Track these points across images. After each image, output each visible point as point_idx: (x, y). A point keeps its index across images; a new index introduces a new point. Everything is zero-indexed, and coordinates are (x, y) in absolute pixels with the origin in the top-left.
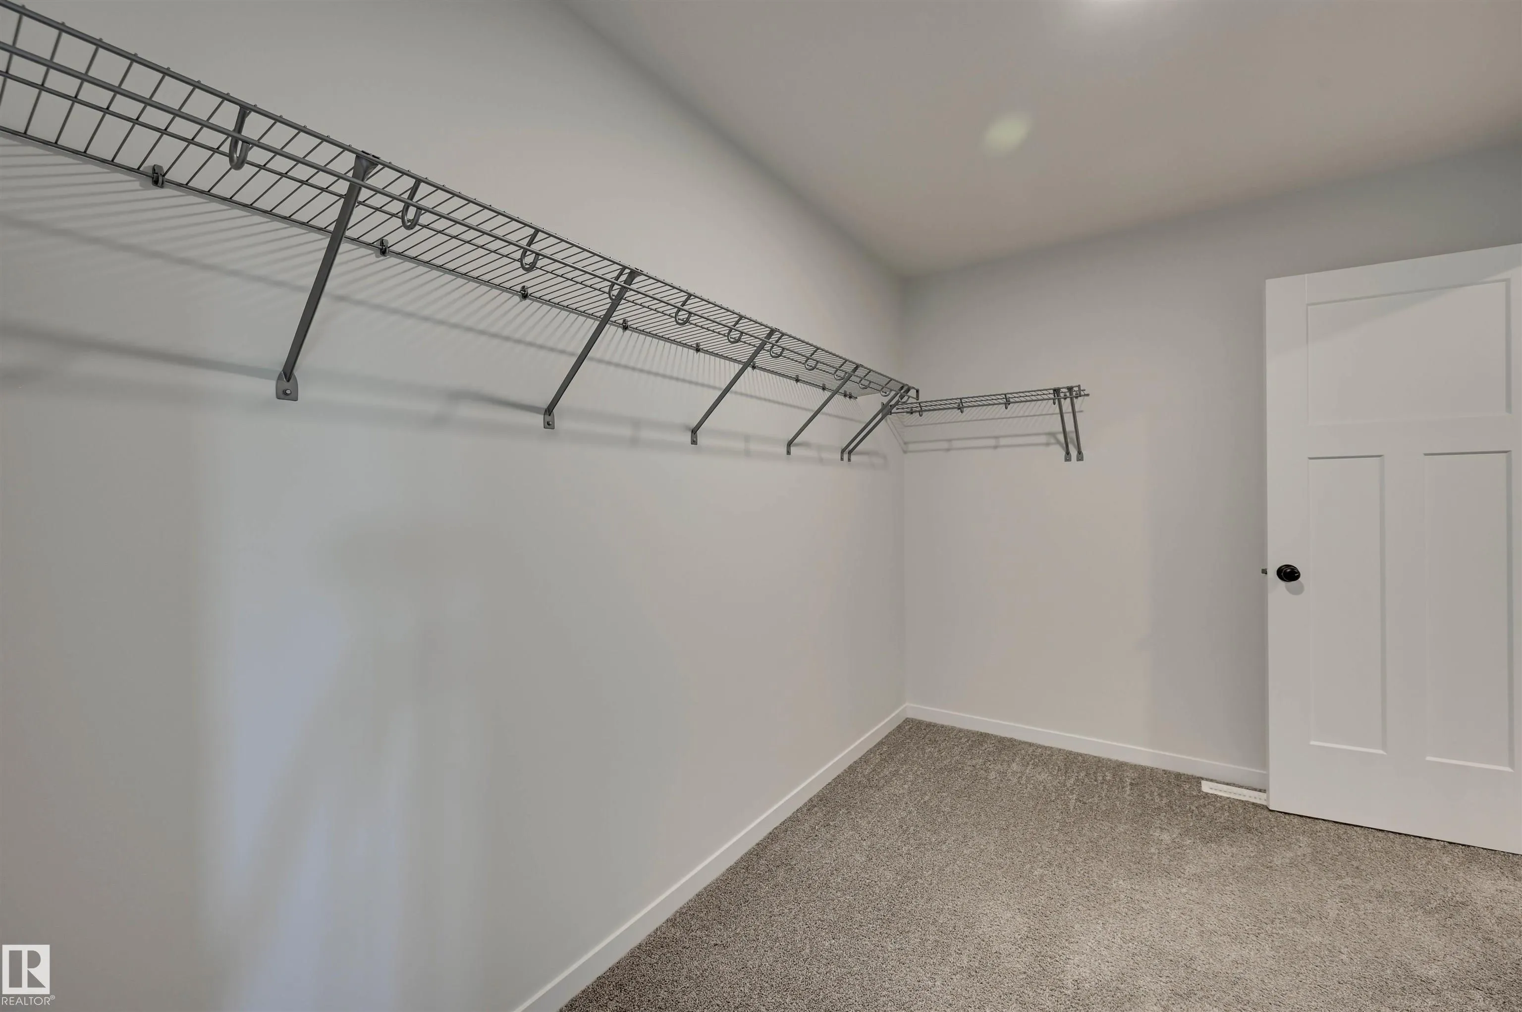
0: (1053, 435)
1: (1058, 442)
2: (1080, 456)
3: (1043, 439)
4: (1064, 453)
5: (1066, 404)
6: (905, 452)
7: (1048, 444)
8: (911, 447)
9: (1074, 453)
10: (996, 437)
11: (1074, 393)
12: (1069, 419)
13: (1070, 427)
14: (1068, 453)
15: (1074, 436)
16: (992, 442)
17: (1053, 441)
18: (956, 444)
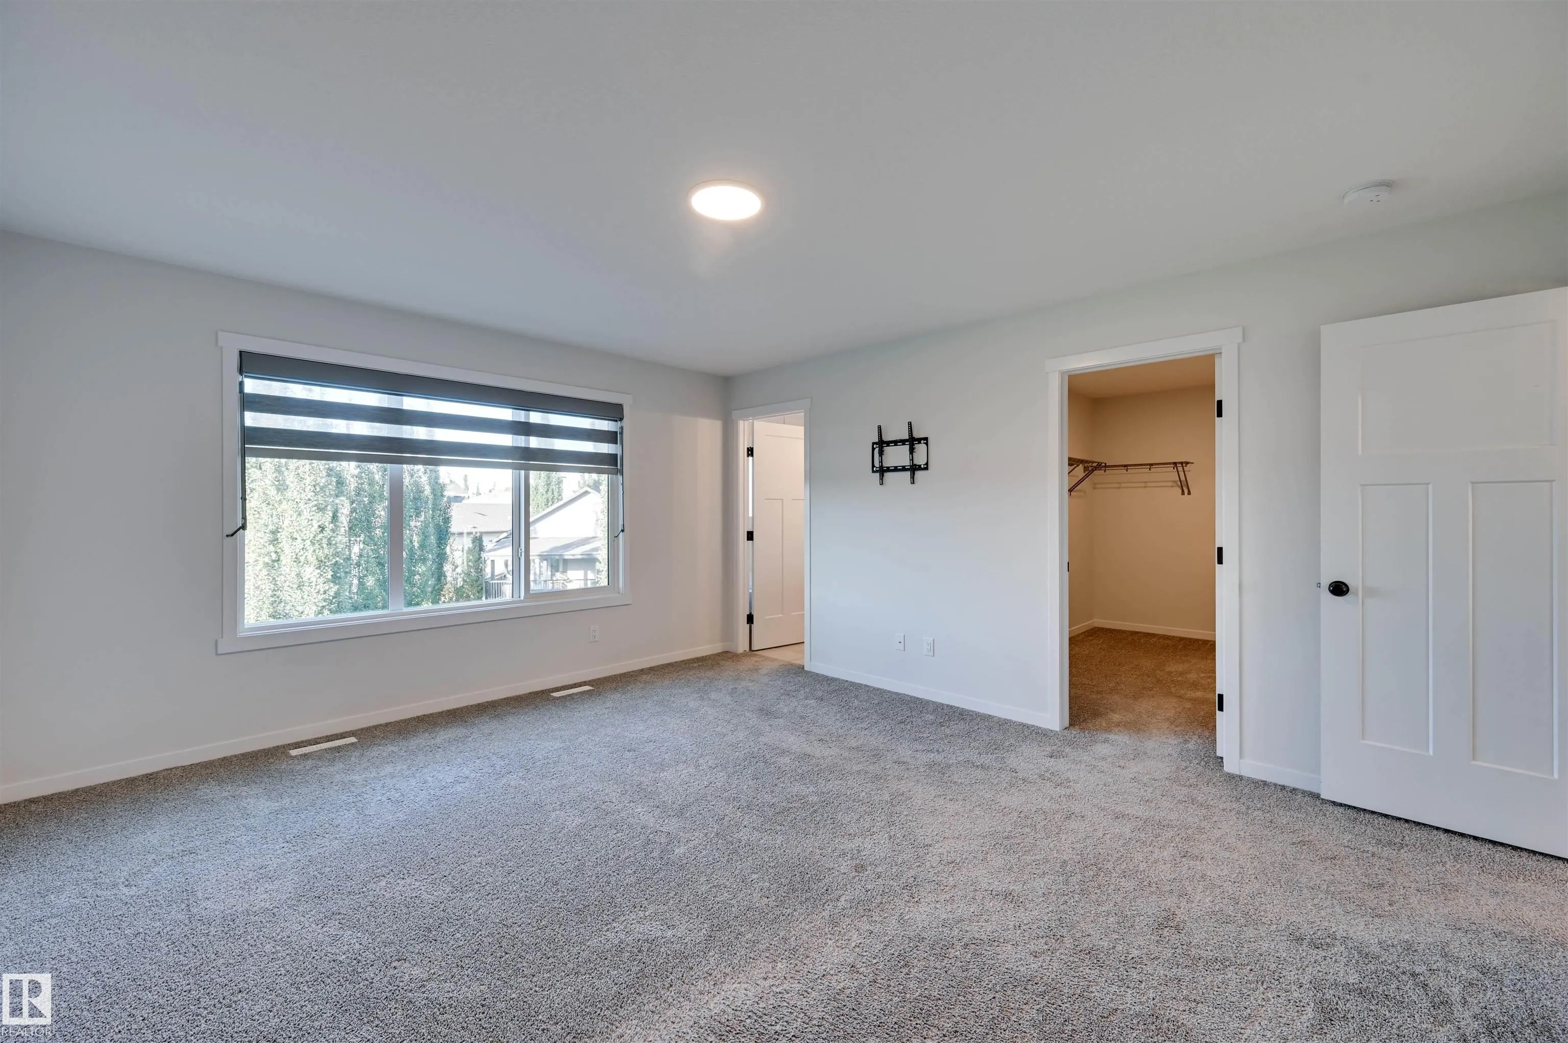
0: (1175, 482)
1: (1178, 486)
2: (1189, 493)
3: (1170, 484)
4: (1181, 491)
5: (1180, 469)
6: (1094, 488)
7: (1172, 486)
8: (1098, 486)
9: (1186, 491)
10: (1145, 482)
11: (1185, 464)
12: (1182, 474)
13: (1183, 478)
14: (1183, 491)
15: (1185, 483)
16: (1143, 485)
17: (1175, 485)
18: (1124, 485)
